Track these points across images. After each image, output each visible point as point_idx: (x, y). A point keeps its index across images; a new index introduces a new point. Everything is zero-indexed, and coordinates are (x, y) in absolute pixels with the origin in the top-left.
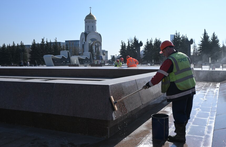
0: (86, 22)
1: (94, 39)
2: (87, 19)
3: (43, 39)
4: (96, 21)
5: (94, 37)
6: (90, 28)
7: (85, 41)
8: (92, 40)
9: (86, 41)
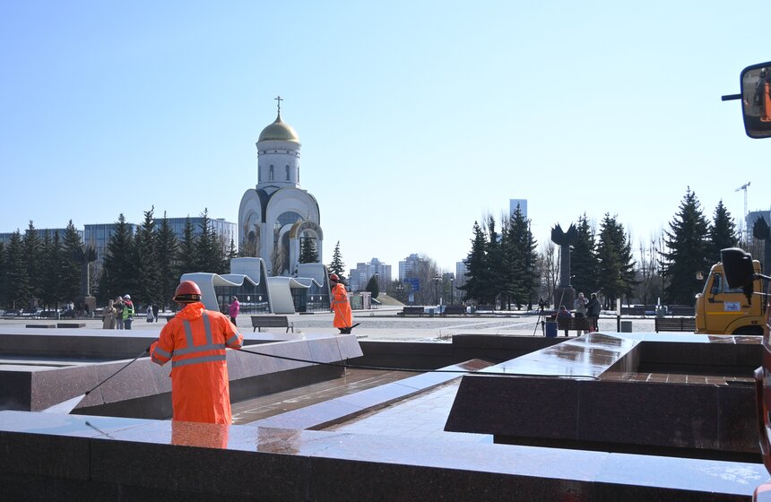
0: (263, 152)
1: (293, 213)
2: (266, 139)
3: (148, 213)
4: (297, 146)
5: (293, 205)
6: (280, 174)
7: (260, 219)
8: (286, 218)
9: (264, 220)
